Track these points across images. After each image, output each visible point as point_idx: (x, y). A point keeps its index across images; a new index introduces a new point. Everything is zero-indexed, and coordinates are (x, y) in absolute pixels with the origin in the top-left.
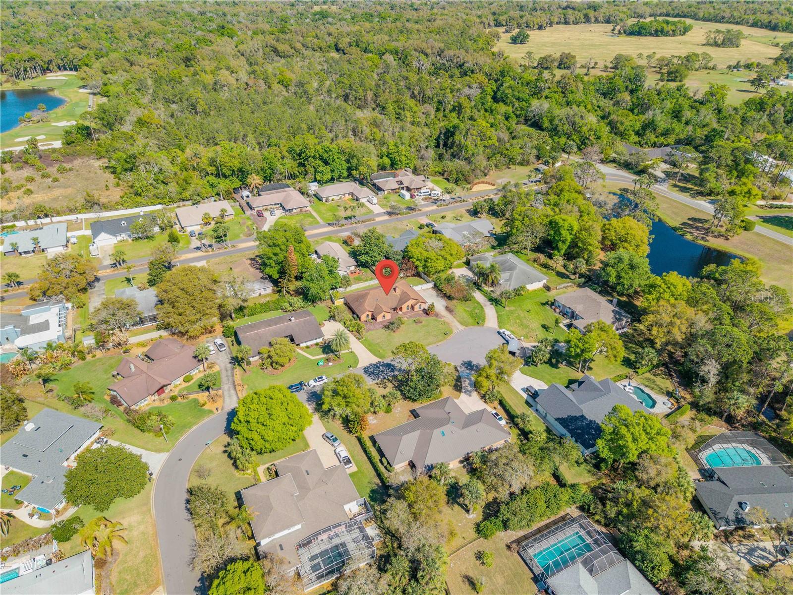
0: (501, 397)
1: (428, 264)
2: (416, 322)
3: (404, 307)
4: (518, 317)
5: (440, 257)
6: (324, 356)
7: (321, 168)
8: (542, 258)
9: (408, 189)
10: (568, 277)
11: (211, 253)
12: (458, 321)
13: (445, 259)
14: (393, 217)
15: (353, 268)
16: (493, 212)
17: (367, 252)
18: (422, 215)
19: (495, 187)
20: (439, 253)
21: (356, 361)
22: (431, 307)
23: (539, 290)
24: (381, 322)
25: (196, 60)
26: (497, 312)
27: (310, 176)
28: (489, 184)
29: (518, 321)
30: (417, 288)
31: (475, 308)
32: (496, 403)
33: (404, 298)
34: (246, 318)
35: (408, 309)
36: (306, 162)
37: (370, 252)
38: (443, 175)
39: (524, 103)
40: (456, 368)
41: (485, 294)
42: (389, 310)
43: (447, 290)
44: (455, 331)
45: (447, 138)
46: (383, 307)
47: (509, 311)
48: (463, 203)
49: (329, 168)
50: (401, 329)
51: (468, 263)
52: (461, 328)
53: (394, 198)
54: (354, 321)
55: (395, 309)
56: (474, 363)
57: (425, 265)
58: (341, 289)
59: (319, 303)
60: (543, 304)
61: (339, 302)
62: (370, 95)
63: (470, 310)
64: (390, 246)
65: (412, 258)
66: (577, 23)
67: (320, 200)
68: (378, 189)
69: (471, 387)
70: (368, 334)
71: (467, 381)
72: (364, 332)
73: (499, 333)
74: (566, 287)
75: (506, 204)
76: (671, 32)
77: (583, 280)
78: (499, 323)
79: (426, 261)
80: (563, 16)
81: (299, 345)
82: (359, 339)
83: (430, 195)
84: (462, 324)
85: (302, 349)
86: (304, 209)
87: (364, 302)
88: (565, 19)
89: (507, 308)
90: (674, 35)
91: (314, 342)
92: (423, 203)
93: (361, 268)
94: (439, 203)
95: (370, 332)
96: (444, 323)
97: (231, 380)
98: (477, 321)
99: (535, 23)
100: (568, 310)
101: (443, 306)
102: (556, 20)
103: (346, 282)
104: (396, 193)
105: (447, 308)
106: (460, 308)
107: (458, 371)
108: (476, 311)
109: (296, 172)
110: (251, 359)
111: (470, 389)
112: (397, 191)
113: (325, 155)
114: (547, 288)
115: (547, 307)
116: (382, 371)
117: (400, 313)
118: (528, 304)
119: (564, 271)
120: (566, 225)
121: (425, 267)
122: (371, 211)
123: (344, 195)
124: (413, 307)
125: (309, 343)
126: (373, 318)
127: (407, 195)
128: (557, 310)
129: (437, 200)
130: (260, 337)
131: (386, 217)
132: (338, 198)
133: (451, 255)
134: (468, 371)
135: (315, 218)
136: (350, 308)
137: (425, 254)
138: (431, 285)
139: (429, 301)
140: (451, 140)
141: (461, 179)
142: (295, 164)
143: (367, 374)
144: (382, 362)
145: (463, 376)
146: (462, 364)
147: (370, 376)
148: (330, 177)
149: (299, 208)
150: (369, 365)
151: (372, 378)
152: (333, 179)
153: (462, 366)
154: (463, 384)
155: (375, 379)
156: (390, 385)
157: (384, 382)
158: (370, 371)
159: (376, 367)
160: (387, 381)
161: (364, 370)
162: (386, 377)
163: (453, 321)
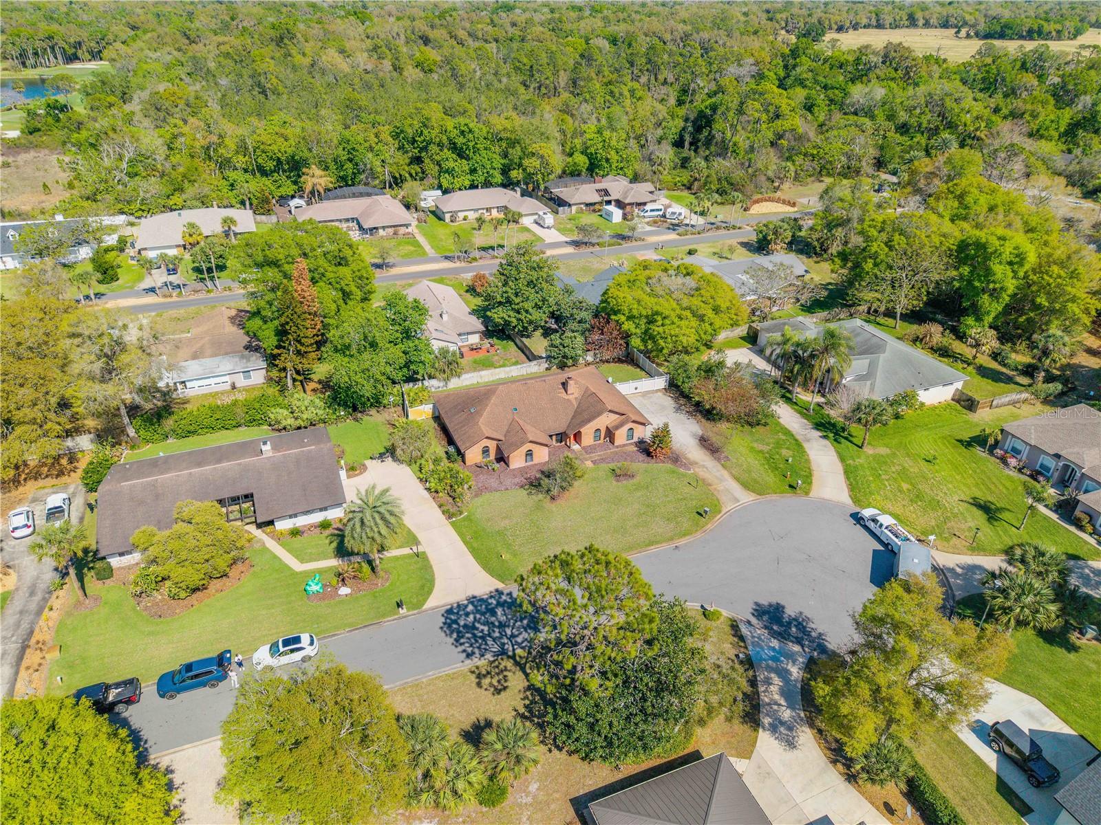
0: (915, 766)
1: (656, 329)
2: (618, 475)
3: (588, 432)
4: (903, 473)
5: (688, 313)
6: (334, 562)
7: (451, 164)
8: (936, 333)
9: (620, 204)
10: (1009, 380)
11: (175, 299)
12: (737, 479)
13: (701, 318)
14: (584, 250)
15: (475, 339)
16: (801, 246)
17: (509, 301)
18: (647, 247)
19: (796, 209)
20: (686, 302)
21: (427, 584)
22: (662, 436)
23: (946, 407)
24: (522, 471)
25: (295, 41)
26: (842, 459)
27: (431, 181)
28: (784, 202)
29: (905, 486)
30: (625, 388)
31: (778, 445)
32: (893, 792)
33: (589, 408)
34: (170, 441)
35: (597, 437)
36: (423, 154)
37: (517, 300)
38: (689, 188)
39: (837, 92)
40: (734, 627)
41: (803, 410)
42: (546, 440)
43: (704, 393)
44: (728, 507)
45: (698, 129)
46: (527, 427)
47: (875, 457)
48: (732, 231)
49: (465, 165)
50: (572, 491)
51: (752, 339)
52: (746, 497)
53: (590, 219)
54: (445, 463)
55: (562, 437)
56: (790, 611)
57: (646, 332)
58: (434, 382)
59: (373, 411)
60: (968, 444)
61: (421, 413)
62: (563, 78)
63: (766, 448)
64: (568, 291)
65: (616, 313)
66: (896, 27)
67: (440, 218)
68: (558, 203)
69: (791, 706)
70: (478, 501)
71: (777, 680)
72: (468, 496)
73: (857, 518)
74: (1014, 403)
75: (830, 226)
76: (1054, 33)
77: (1057, 387)
78: (853, 488)
79: (651, 321)
80: (874, 15)
81: (271, 523)
82: (449, 515)
83: (664, 216)
84: (746, 486)
85: (278, 538)
86: (402, 230)
87: (479, 413)
88: (878, 21)
89: (868, 450)
90: (1059, 39)
91: (317, 517)
92: (648, 228)
93: (495, 341)
94: (681, 230)
95: (486, 497)
96: (697, 482)
97: (25, 625)
98: (790, 480)
99: (832, 22)
100: (1051, 463)
101: (694, 435)
102: (864, 21)
103: (450, 365)
104: (594, 211)
105: (703, 441)
106: (739, 442)
107: (742, 638)
108: (784, 452)
109: (403, 173)
110: (115, 562)
111: (786, 714)
112: (597, 207)
113: (460, 141)
114: (967, 403)
115: (978, 451)
116: (502, 626)
117: (576, 447)
118: (925, 442)
119: (994, 365)
120: (1007, 251)
121: (647, 336)
122: (540, 239)
123: (488, 210)
124: (610, 434)
125: (302, 521)
126: (501, 459)
127: (617, 215)
128: (1013, 462)
129: (677, 225)
130: (157, 496)
131: (570, 250)
132: (477, 215)
133: (716, 310)
134: (775, 643)
135: (420, 246)
136: (444, 430)
137: (650, 302)
138: (660, 383)
139: (657, 422)
140: (705, 133)
141: (726, 190)
142: (403, 159)
143: (452, 633)
144: (506, 592)
145: (762, 659)
146: (753, 614)
147: (462, 641)
148: (467, 183)
149: (391, 227)
150: (466, 602)
151: (464, 651)
152: (473, 186)
153: (754, 621)
154: (764, 692)
155: (473, 653)
156: (516, 681)
157: (501, 667)
158: (462, 623)
159: (486, 608)
160: (509, 664)
161: (446, 618)
162: (509, 647)
163: (722, 476)
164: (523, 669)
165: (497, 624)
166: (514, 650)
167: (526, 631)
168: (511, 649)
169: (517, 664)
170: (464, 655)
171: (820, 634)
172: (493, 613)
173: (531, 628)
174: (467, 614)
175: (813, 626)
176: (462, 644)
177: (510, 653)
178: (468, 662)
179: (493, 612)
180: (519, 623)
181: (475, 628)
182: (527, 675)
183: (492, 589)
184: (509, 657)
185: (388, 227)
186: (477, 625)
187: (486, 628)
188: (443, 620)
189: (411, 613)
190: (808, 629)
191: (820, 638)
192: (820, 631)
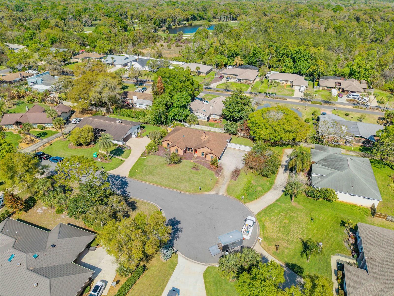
4: (293, 217)
9: (343, 91)
12: (228, 187)
22: (213, 161)
23: (362, 209)
30: (235, 146)
35: (203, 155)
42: (182, 147)
44: (213, 192)
50: (177, 165)
52: (223, 193)
60: (344, 224)
70: (152, 156)
82: (142, 156)
84: (228, 190)
89: (293, 203)
103: (192, 120)
106: (248, 178)
117: (196, 155)
123: (287, 81)
124: (206, 155)
148: (292, 71)
149: (245, 80)
152: (294, 73)
163: (225, 183)
173: (118, 189)
174: (113, 178)
175: (180, 233)
179: (117, 180)
180: (117, 186)
183: (125, 176)
185: (244, 80)
190: (177, 234)
191: (176, 238)
192: (179, 236)
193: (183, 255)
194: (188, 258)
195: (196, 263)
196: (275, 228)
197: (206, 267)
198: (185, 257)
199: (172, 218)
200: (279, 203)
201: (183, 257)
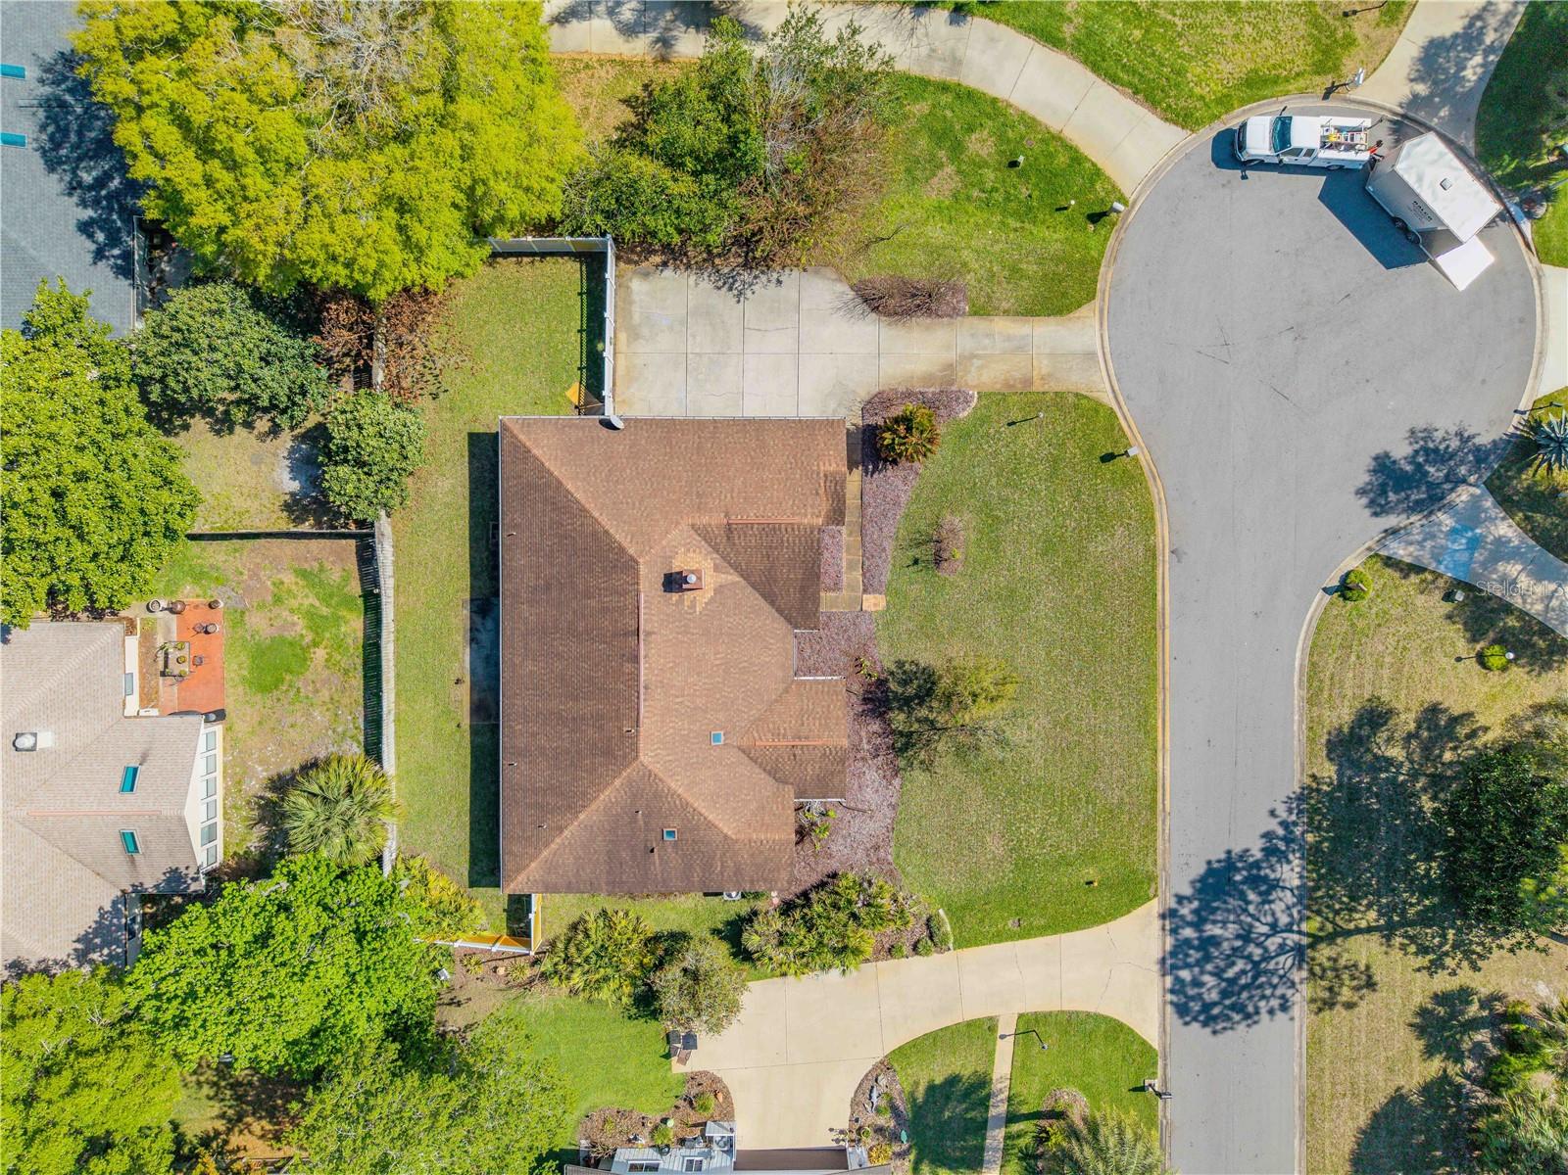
40: (1387, 562)
70: (911, 875)
71: (1512, 569)
82: (932, 944)
134: (1444, 521)
143: (1229, 1018)
144: (1172, 904)
145: (1467, 564)
146: (1375, 514)
147: (1250, 1009)
150: (1169, 980)
151: (1271, 1012)
153: (1391, 521)
154: (1524, 602)
155: (1283, 997)
156: (1363, 950)
157: (1327, 964)
158: (1214, 996)
159: (1197, 949)
160: (1324, 953)
161: (1195, 1019)
162: (1292, 939)
163: (1009, 338)
164: (1348, 933)
165: (1238, 943)
166: (1300, 932)
167: (1270, 902)
168: (1296, 937)
169: (1331, 939)
170: (1280, 1015)
171: (1459, 434)
172: (1215, 941)
173: (1268, 893)
174: (1197, 983)
175: (1438, 435)
176: (1257, 1012)
177: (1305, 941)
178: (1296, 1011)
179: (1208, 943)
180: (1251, 908)
181: (1232, 981)
182: (1358, 931)
183: (1157, 923)
184: (1312, 946)
186: (1230, 973)
187: (1240, 965)
188: (1195, 1026)
189: (1160, 1072)
190: (1442, 447)
191: (1465, 440)
192: (1453, 429)
193: (1530, 381)
194: (1536, 356)
195: (1543, 316)
196: (1248, 29)
197: (1547, 269)
198: (1533, 370)
199: (1364, 501)
200: (1068, 31)
201: (1536, 377)
